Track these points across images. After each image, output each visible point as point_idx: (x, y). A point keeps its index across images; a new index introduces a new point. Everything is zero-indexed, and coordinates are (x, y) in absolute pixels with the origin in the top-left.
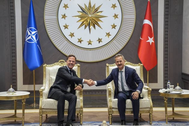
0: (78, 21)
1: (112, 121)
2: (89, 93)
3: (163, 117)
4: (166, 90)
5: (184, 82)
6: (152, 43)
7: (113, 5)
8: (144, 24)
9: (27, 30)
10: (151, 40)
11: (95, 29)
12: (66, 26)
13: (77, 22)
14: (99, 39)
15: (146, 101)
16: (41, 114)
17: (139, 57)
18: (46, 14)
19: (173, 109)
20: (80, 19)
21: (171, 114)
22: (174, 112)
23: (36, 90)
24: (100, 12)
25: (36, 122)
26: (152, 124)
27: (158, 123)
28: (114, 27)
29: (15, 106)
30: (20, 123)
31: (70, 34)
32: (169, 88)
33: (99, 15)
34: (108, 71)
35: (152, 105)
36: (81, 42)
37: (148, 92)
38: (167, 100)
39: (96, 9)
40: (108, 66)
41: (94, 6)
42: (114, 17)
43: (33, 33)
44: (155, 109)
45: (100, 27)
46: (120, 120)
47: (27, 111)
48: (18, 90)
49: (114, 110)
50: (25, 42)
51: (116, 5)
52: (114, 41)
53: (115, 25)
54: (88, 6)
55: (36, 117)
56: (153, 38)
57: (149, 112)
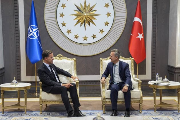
1: (106, 110)
2: (85, 84)
3: (152, 106)
4: (155, 82)
5: (170, 73)
6: (142, 38)
7: (106, 4)
8: (134, 21)
9: (29, 27)
10: (140, 36)
11: (90, 26)
12: (64, 23)
13: (74, 20)
14: (94, 35)
15: (137, 92)
16: (41, 103)
17: (130, 52)
18: (46, 13)
19: (161, 98)
20: (77, 17)
21: (159, 103)
22: (162, 101)
24: (94, 11)
25: (37, 110)
26: (142, 113)
27: (147, 112)
28: (107, 24)
30: (23, 111)
31: (67, 31)
33: (93, 14)
34: (102, 64)
35: (142, 95)
36: (77, 38)
37: (138, 83)
38: (155, 91)
40: (102, 60)
41: (89, 5)
42: (107, 15)
44: (144, 98)
45: (95, 25)
47: (28, 100)
48: (22, 81)
49: (107, 100)
50: (27, 38)
51: (109, 5)
52: (107, 37)
53: (108, 22)
54: (83, 6)
55: (37, 106)
56: (142, 34)
57: (139, 102)
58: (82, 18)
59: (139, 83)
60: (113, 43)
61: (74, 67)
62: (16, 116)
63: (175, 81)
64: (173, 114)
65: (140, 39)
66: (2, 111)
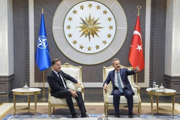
1: (108, 114)
2: (88, 90)
3: (150, 111)
4: (152, 89)
5: (166, 82)
6: (141, 50)
7: (109, 18)
8: (134, 35)
9: (38, 38)
10: (140, 48)
11: (94, 37)
12: (71, 34)
13: (79, 32)
14: (97, 46)
15: (137, 98)
16: (50, 107)
17: (130, 61)
18: (54, 25)
19: (158, 105)
20: (82, 29)
21: (156, 108)
22: (159, 107)
23: (45, 87)
24: (98, 24)
26: (141, 117)
27: (145, 116)
28: (109, 36)
29: (28, 100)
30: (33, 114)
31: (73, 41)
33: (97, 27)
34: (105, 73)
35: (140, 101)
36: (82, 48)
37: (137, 90)
38: (153, 97)
39: (95, 21)
40: (105, 69)
41: (93, 19)
42: (109, 28)
44: (143, 104)
45: (98, 36)
47: (38, 104)
48: (30, 87)
50: (37, 47)
51: (111, 19)
52: (109, 48)
53: (110, 34)
54: (88, 19)
55: (46, 109)
56: (141, 46)
57: (138, 107)
58: (87, 31)
61: (80, 75)
62: (27, 118)
63: (171, 89)
64: (168, 118)
65: (139, 51)
66: (13, 113)
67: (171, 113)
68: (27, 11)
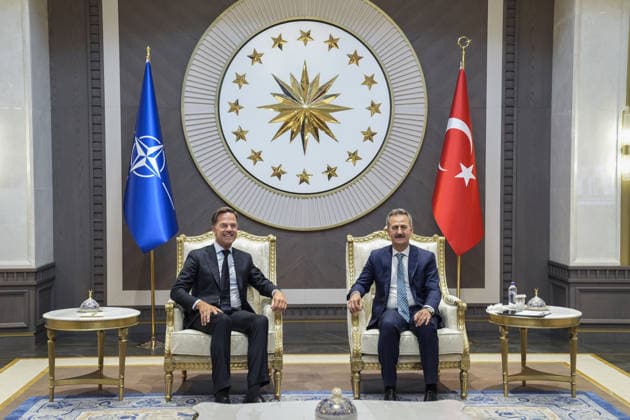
0: (275, 119)
1: (362, 390)
2: (301, 314)
3: (498, 379)
4: (505, 308)
5: (554, 285)
6: (471, 180)
7: (366, 78)
8: (449, 131)
9: (134, 142)
10: (467, 174)
11: (318, 140)
12: (242, 131)
13: (271, 122)
14: (329, 169)
15: (453, 336)
16: (169, 369)
17: (436, 218)
18: (186, 100)
19: (524, 358)
20: (278, 113)
21: (519, 370)
22: (527, 365)
23: (156, 304)
24: (331, 96)
25: (155, 391)
26: (468, 398)
27: (482, 395)
28: (369, 136)
29: (99, 348)
30: (115, 393)
31: (250, 154)
32: (512, 302)
33: (329, 105)
34: (352, 251)
35: (467, 346)
36: (279, 177)
37: (458, 311)
38: (507, 333)
39: (320, 89)
40: (352, 242)
41: (316, 80)
42: (369, 109)
43: (152, 150)
44: (475, 358)
45: (333, 137)
46: (381, 386)
47: (130, 361)
48: (108, 304)
49: (365, 359)
50: (129, 174)
51: (375, 79)
52: (370, 175)
53: (373, 130)
54: (299, 81)
55: (157, 378)
56: (472, 167)
57: (460, 366)
58: (296, 118)
59: (459, 309)
60: (387, 193)
61: (270, 262)
62: (92, 407)
63: (569, 307)
64: (556, 403)
65: (467, 182)
66: (48, 393)
67: (567, 385)
68: (96, 55)
